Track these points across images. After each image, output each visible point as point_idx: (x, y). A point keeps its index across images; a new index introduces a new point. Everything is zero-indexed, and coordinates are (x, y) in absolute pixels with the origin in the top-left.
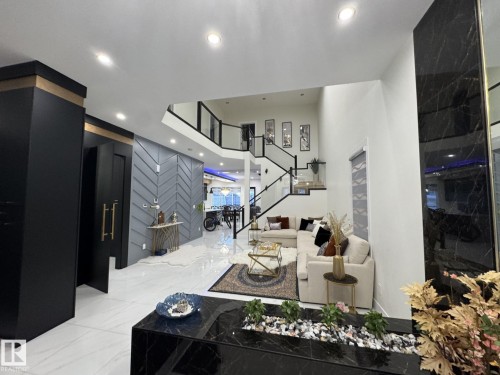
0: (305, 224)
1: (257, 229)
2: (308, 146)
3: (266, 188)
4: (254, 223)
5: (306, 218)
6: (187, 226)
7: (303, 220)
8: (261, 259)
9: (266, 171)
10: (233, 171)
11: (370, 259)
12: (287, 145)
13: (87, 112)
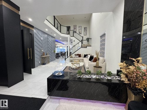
0: (85, 56)
1: (72, 57)
2: (86, 34)
3: (74, 46)
4: (71, 56)
5: (86, 54)
6: (51, 57)
7: (85, 55)
8: (75, 64)
9: (74, 41)
10: (64, 41)
11: (105, 62)
12: (80, 33)
13: (21, 19)
